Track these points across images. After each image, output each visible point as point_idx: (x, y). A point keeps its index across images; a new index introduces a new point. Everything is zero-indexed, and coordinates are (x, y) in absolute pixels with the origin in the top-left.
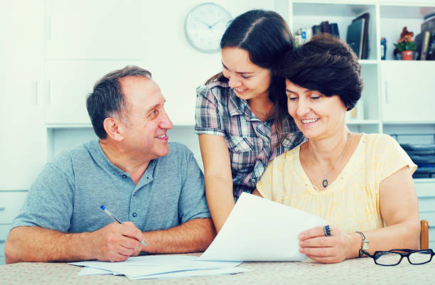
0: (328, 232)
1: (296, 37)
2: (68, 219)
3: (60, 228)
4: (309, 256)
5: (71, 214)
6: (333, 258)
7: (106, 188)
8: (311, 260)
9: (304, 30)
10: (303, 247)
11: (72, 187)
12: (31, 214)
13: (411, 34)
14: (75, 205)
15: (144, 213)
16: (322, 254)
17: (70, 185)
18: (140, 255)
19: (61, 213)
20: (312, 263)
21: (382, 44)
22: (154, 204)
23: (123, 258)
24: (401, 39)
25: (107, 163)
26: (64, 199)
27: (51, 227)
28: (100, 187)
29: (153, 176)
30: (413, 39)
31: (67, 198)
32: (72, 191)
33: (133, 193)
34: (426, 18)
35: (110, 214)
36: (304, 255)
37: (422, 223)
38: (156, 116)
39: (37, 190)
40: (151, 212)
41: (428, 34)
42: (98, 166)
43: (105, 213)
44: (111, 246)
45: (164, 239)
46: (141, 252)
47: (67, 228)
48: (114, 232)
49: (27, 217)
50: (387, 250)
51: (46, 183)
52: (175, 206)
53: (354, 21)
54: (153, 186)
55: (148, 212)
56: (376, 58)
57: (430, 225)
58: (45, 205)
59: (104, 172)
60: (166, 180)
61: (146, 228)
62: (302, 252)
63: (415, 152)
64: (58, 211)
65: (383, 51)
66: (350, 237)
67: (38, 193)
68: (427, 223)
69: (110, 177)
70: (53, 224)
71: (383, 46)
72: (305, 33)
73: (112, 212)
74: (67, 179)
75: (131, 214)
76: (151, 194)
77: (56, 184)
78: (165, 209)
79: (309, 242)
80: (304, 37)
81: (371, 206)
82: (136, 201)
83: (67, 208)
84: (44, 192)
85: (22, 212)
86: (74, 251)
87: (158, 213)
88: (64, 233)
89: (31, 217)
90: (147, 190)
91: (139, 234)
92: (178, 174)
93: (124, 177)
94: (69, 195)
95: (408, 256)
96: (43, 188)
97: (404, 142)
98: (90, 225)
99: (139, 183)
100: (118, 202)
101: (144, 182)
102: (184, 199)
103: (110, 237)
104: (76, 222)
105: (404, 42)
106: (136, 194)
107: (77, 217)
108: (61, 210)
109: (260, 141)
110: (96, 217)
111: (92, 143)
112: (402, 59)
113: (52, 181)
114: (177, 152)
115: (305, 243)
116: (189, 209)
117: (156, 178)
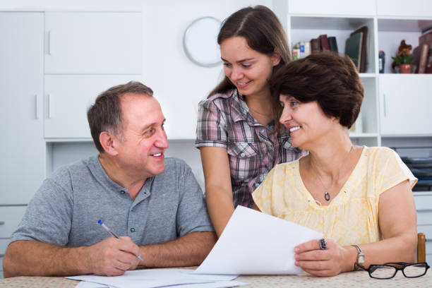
0: (323, 245)
1: (295, 51)
2: (66, 233)
3: (58, 242)
4: (304, 269)
5: (69, 229)
6: (328, 271)
7: (105, 204)
8: (308, 274)
9: (302, 44)
10: (298, 260)
11: (70, 202)
12: (29, 229)
13: (410, 47)
14: (74, 219)
15: (142, 228)
16: (317, 267)
17: (68, 201)
18: (137, 269)
19: (59, 227)
20: (308, 276)
21: (380, 57)
22: (152, 219)
23: (120, 273)
24: (399, 53)
25: (106, 178)
26: (62, 214)
27: (49, 241)
28: (98, 202)
29: (151, 191)
30: (411, 52)
31: (65, 213)
32: (71, 206)
33: (131, 209)
34: (423, 31)
35: (107, 228)
36: (299, 268)
37: (419, 236)
38: (152, 134)
39: (36, 205)
40: (149, 227)
41: (426, 48)
42: (97, 181)
43: (103, 228)
44: (108, 261)
45: (162, 253)
46: (138, 265)
47: (66, 243)
48: (111, 247)
49: (25, 231)
50: (382, 263)
51: (45, 198)
52: (173, 220)
53: (352, 35)
54: (151, 201)
55: (146, 227)
56: (374, 72)
57: (426, 238)
58: (44, 220)
59: (103, 187)
60: (164, 195)
61: (143, 243)
62: (297, 265)
63: (415, 165)
64: (56, 225)
65: (381, 64)
66: (345, 250)
67: (37, 208)
68: (424, 236)
69: (108, 193)
70: (51, 239)
71: (381, 60)
72: (303, 47)
73: (110, 227)
74: (65, 195)
75: (129, 229)
76: (149, 209)
77: (55, 199)
78: (163, 224)
79: (304, 255)
80: (303, 51)
81: (372, 219)
82: (134, 216)
83: (65, 222)
84: (42, 207)
85: (21, 227)
86: (72, 265)
87: (155, 227)
88: (62, 247)
89: (30, 231)
90: (144, 206)
91: (136, 249)
92: (175, 189)
93: (123, 193)
94: (67, 210)
95: (402, 269)
96: (42, 203)
97: (404, 156)
98: (89, 240)
99: (137, 198)
100: (116, 218)
101: (141, 197)
102: (182, 214)
103: (108, 252)
104: (75, 237)
105: (402, 55)
106: (134, 209)
107: (75, 232)
108: (59, 224)
109: (263, 145)
110: (95, 232)
111: (91, 159)
112: (401, 72)
113: (51, 196)
114: (175, 167)
115: (300, 257)
116: (187, 223)
117: (153, 193)
